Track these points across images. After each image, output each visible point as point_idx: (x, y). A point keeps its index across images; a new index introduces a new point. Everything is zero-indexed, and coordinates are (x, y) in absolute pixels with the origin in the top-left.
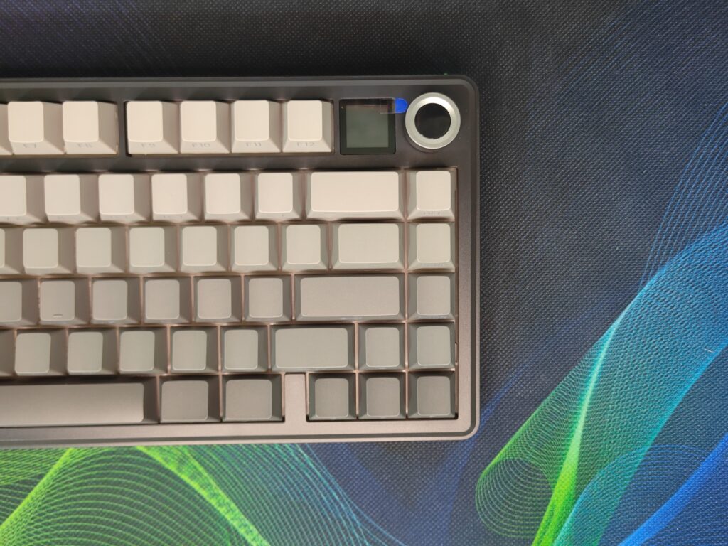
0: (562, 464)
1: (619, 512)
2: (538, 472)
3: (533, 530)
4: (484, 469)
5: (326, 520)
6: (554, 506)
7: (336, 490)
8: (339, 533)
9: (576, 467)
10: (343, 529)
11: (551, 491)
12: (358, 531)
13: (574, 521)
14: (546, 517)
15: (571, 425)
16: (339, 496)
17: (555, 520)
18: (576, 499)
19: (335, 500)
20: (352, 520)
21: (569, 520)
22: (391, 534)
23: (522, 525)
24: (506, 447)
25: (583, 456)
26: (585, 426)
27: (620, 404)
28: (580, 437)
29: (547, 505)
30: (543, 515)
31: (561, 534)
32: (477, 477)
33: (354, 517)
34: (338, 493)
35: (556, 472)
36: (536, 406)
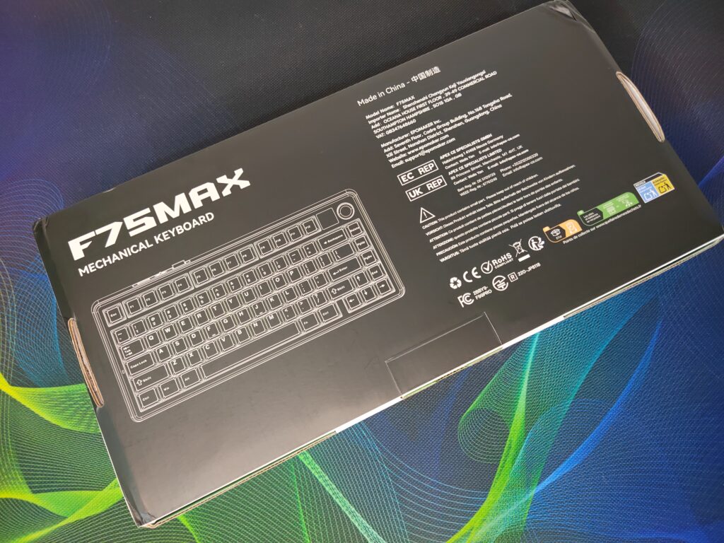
0: (514, 411)
1: (555, 446)
2: (499, 417)
3: (498, 458)
4: (463, 415)
5: (358, 450)
6: (511, 441)
7: (364, 430)
8: (367, 459)
9: (524, 414)
10: (370, 456)
11: (508, 431)
12: (379, 458)
13: (526, 452)
14: (506, 449)
15: (519, 385)
16: (367, 434)
17: (512, 452)
18: (526, 435)
19: (364, 436)
20: (376, 450)
21: (522, 451)
22: (402, 460)
23: (491, 454)
24: (477, 400)
25: (528, 407)
26: (528, 386)
27: (550, 371)
28: (525, 394)
29: (506, 441)
30: (504, 447)
31: (517, 461)
32: (458, 421)
33: (377, 448)
34: (365, 431)
35: (511, 417)
36: (495, 372)
